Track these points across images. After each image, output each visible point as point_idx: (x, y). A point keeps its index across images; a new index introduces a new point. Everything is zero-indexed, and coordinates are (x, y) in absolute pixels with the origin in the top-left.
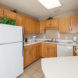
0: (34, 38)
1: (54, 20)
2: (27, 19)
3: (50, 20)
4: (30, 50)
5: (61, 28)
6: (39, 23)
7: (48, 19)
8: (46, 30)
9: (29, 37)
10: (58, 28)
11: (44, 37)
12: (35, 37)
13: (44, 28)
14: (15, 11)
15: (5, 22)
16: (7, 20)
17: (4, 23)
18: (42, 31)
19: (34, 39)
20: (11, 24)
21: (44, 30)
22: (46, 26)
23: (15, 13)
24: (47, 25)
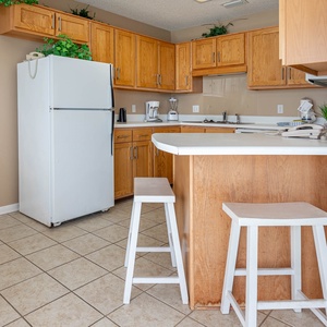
0: (151, 111)
1: (230, 38)
2: (125, 39)
3: (213, 39)
4: (135, 144)
5: (253, 68)
6: (172, 50)
7: (209, 32)
8: (201, 77)
9: (134, 106)
10: (243, 68)
11: (196, 108)
12: (155, 104)
13: (194, 70)
14: (84, 14)
15: (65, 50)
16: (68, 46)
17: (60, 53)
18: (184, 84)
19: (151, 113)
20: (77, 56)
21: (194, 77)
22: (198, 63)
23: (85, 22)
24: (203, 60)
